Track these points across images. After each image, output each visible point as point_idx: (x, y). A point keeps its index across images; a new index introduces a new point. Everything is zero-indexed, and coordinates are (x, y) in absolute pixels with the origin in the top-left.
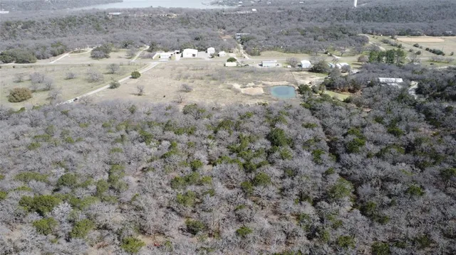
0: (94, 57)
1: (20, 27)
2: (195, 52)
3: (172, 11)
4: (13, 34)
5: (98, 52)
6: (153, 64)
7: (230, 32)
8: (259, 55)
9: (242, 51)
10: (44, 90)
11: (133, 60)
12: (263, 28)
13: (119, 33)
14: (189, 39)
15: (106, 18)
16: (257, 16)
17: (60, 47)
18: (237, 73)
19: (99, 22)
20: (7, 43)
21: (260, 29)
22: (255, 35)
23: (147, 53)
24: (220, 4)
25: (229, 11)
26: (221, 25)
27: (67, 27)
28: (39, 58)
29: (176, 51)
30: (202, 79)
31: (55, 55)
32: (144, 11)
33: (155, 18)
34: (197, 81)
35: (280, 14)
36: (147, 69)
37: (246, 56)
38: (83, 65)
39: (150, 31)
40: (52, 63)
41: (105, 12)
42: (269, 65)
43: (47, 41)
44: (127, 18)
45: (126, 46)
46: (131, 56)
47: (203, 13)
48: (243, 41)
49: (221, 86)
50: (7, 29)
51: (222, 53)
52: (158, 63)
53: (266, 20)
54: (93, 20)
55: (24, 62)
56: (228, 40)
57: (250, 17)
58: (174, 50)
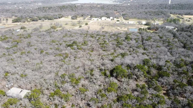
0: (72, 19)
1: (47, 9)
2: (106, 18)
3: (98, 4)
4: (46, 11)
5: (74, 17)
6: (91, 22)
7: (119, 12)
8: (128, 20)
9: (122, 18)
10: (60, 27)
11: (85, 20)
12: (131, 11)
13: (80, 12)
14: (104, 14)
15: (75, 6)
16: (130, 7)
17: (61, 15)
18: (119, 25)
19: (73, 8)
20: (44, 14)
21: (130, 11)
22: (128, 13)
23: (89, 18)
24: (116, 2)
25: (119, 4)
26: (116, 10)
27: (62, 9)
28: (55, 19)
29: (99, 18)
30: (108, 26)
31: (60, 18)
32: (88, 4)
33: (92, 7)
34: (106, 27)
35: (138, 6)
36: (90, 23)
37: (123, 20)
38: (69, 21)
39: (90, 11)
40: (59, 20)
41: (74, 4)
42: (131, 23)
43: (56, 14)
44: (82, 6)
45: (82, 16)
46: (84, 19)
47: (109, 5)
48: (123, 15)
49: (114, 28)
50: (44, 9)
51: (115, 19)
52: (93, 21)
53: (133, 8)
54: (71, 7)
55: (50, 19)
56: (118, 15)
57: (127, 7)
58: (99, 17)
